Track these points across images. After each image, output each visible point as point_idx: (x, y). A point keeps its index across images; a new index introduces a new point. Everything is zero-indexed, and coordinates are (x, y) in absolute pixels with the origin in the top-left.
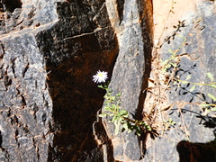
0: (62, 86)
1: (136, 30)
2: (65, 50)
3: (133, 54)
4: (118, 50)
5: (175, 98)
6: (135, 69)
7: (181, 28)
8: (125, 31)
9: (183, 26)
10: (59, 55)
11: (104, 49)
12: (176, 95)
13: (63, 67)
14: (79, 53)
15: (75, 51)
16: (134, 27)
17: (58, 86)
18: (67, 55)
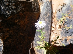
0: (11, 31)
1: (49, 4)
2: (13, 7)
3: (47, 15)
4: (40, 13)
5: (63, 34)
6: (48, 22)
7: (64, 6)
8: (44, 4)
9: (65, 5)
10: (8, 9)
11: (35, 11)
12: (64, 33)
13: (12, 18)
14: (22, 11)
15: (20, 9)
16: (48, 3)
17: (7, 31)
18: (14, 11)
